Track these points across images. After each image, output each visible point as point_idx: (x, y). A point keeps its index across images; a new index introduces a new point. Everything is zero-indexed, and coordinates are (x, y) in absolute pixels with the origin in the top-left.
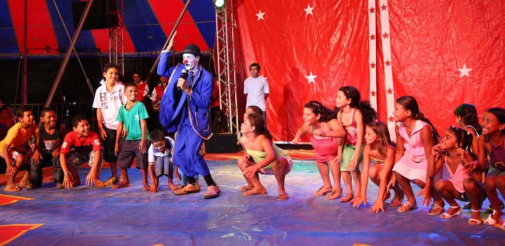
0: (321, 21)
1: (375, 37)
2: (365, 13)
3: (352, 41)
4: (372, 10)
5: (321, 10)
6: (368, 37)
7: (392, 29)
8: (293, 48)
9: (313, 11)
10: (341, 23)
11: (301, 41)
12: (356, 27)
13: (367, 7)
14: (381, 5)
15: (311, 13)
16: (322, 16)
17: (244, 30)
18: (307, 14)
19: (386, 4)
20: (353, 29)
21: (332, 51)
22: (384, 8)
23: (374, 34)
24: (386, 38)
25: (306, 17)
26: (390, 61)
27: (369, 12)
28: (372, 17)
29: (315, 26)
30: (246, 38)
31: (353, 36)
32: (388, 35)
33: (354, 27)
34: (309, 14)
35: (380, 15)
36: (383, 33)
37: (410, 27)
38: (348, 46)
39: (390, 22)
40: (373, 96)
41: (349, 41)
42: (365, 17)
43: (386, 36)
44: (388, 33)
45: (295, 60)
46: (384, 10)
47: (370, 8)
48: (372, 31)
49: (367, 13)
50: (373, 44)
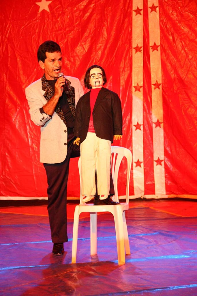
0: (62, 23)
1: (142, 49)
2: (127, 15)
3: (106, 52)
4: (138, 11)
5: (62, 6)
6: (130, 48)
7: (164, 38)
8: (18, 59)
9: (50, 6)
10: (91, 26)
11: (30, 50)
12: (113, 33)
13: (130, 6)
14: (150, 5)
15: (47, 9)
16: (63, 14)
18: (41, 10)
19: (156, 4)
21: (77, 66)
22: (153, 8)
23: (141, 45)
24: (155, 51)
25: (39, 15)
26: (160, 82)
27: (134, 13)
28: (137, 21)
29: (52, 28)
31: (109, 45)
32: (158, 46)
33: (110, 33)
34: (44, 11)
35: (148, 19)
36: (151, 44)
37: (187, 37)
39: (161, 29)
40: (138, 130)
42: (127, 20)
43: (155, 47)
44: (158, 43)
45: (20, 78)
46: (153, 12)
47: (134, 8)
48: (137, 40)
49: (131, 14)
50: (138, 58)
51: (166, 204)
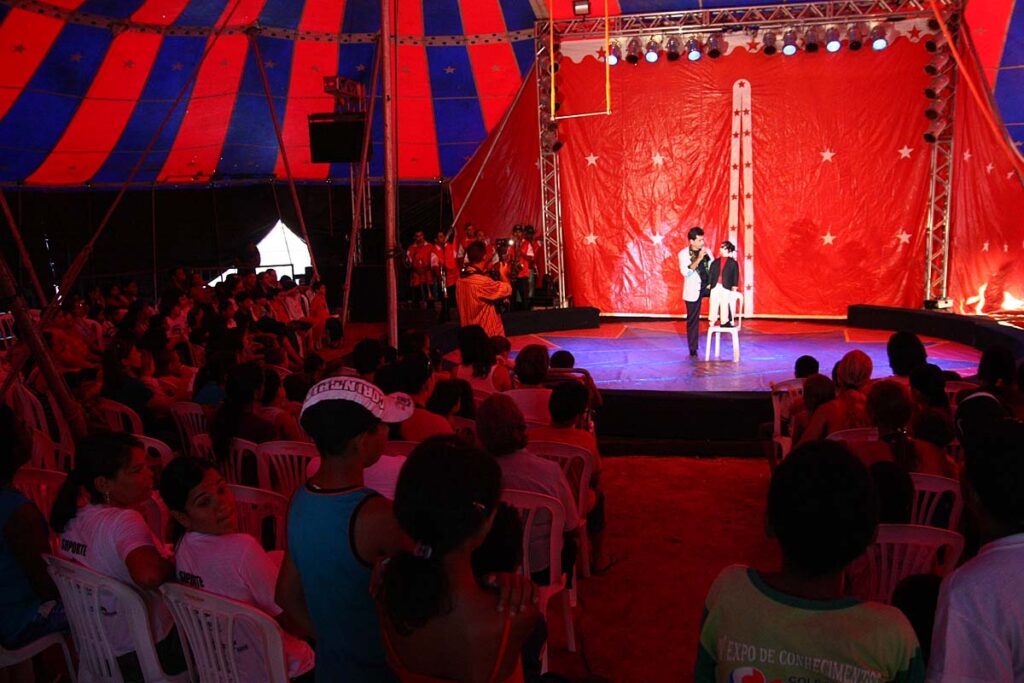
1: (738, 197)
2: (727, 169)
3: (709, 198)
4: (735, 167)
6: (728, 196)
7: (756, 189)
9: (663, 160)
11: (646, 195)
12: (715, 184)
13: (729, 162)
14: (745, 162)
17: (570, 177)
19: (751, 161)
20: (711, 186)
22: (748, 165)
23: (737, 194)
24: (749, 199)
25: (654, 167)
27: (732, 168)
28: (735, 174)
30: (572, 185)
31: (711, 193)
32: (751, 195)
33: (712, 184)
35: (743, 173)
36: (746, 193)
38: (704, 204)
39: (754, 182)
41: (706, 199)
42: (726, 173)
43: (748, 196)
44: (751, 193)
46: (748, 168)
47: (732, 164)
48: (734, 190)
49: (729, 169)
50: (734, 204)
51: (755, 323)
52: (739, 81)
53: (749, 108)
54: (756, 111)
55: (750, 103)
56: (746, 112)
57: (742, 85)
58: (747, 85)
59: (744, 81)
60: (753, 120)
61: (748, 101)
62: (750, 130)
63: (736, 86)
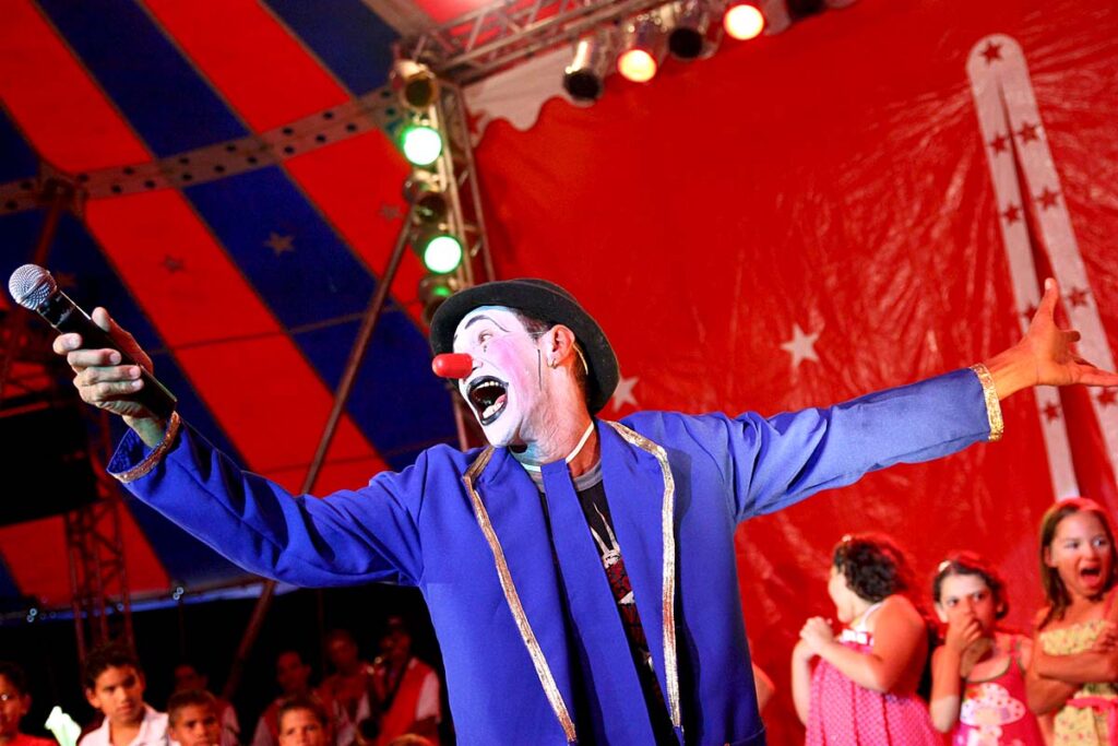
9: (815, 347)
18: (797, 360)
34: (805, 361)
52: (981, 46)
53: (1034, 119)
54: (1058, 124)
55: (1031, 101)
56: (1028, 133)
57: (992, 53)
58: (1009, 47)
59: (996, 40)
60: (1059, 155)
61: (1023, 101)
62: (1055, 187)
63: (976, 63)
